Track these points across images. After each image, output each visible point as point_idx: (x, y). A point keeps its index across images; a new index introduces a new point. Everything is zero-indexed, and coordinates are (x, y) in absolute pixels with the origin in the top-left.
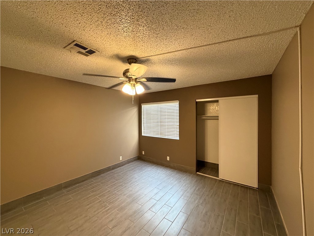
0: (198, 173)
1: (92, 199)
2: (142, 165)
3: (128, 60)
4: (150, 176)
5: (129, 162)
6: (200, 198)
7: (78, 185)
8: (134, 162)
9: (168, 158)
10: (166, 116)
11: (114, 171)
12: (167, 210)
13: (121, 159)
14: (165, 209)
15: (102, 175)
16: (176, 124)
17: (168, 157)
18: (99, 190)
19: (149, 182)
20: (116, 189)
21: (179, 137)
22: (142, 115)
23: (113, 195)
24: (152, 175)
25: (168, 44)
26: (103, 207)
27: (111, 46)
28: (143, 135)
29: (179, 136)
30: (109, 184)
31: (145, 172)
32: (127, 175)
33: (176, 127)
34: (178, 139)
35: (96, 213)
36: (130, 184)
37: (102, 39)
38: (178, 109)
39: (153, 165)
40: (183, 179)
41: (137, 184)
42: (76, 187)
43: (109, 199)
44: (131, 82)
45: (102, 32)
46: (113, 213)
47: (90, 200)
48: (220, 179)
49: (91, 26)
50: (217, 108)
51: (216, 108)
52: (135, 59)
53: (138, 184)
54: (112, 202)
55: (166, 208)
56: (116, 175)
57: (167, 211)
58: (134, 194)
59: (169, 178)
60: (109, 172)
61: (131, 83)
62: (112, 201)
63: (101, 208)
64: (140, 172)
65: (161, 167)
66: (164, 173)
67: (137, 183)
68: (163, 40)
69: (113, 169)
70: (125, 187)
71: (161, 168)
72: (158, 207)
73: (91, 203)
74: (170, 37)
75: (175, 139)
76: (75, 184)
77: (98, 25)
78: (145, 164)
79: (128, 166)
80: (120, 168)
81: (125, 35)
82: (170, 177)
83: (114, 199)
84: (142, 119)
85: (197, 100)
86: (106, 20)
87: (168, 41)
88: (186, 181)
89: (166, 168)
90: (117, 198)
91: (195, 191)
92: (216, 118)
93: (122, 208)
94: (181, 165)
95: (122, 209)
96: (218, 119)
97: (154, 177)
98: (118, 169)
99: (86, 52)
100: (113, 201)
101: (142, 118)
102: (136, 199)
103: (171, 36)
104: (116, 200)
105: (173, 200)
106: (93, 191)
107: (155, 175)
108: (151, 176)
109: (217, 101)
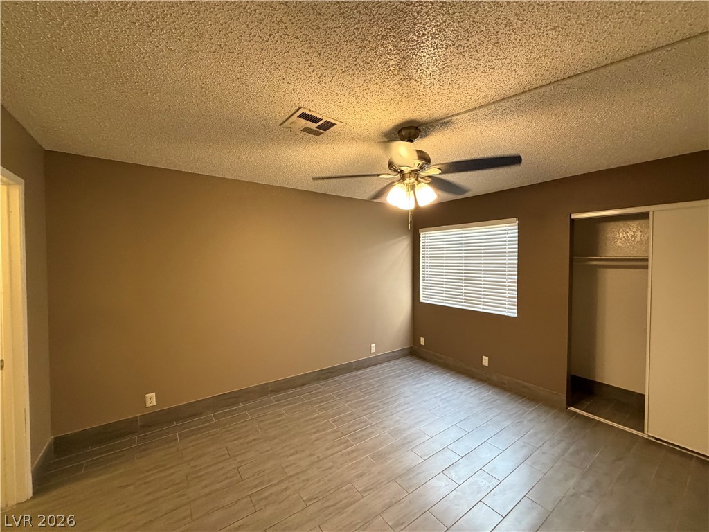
0: (571, 408)
1: (321, 423)
2: (419, 369)
3: (400, 131)
4: (440, 396)
5: (390, 357)
6: (584, 476)
7: (294, 390)
8: (401, 359)
9: (485, 361)
10: (481, 256)
11: (361, 374)
12: (488, 484)
13: (373, 350)
14: (482, 482)
15: (336, 378)
16: (508, 278)
17: (484, 357)
18: (333, 407)
19: (439, 409)
20: (366, 412)
21: (516, 311)
22: (421, 256)
23: (359, 424)
24: (446, 396)
25: (505, 79)
26: (341, 443)
27: (367, 107)
28: (422, 300)
29: (516, 307)
30: (352, 400)
31: (428, 385)
32: (389, 387)
33: (508, 286)
34: (515, 315)
35: (330, 452)
36: (396, 407)
37: (352, 94)
38: (515, 241)
39: (448, 373)
40: (529, 419)
41: (411, 408)
42: (290, 394)
43: (352, 429)
44: (407, 181)
45: (354, 80)
46: (362, 460)
47: (317, 424)
48: (649, 436)
49: (334, 72)
50: (639, 234)
51: (638, 236)
52: (417, 128)
53: (413, 410)
54: (360, 438)
55: (484, 479)
56: (363, 382)
57: (489, 487)
58: (405, 430)
59: (490, 409)
60: (349, 375)
61: (405, 182)
62: (359, 435)
63: (339, 446)
64: (415, 384)
65: (467, 378)
66: (474, 396)
67: (411, 406)
68: (492, 70)
69: (358, 369)
70: (384, 411)
71: (466, 381)
72: (461, 472)
73: (318, 431)
74: (513, 58)
75: (506, 314)
76: (289, 388)
77: (347, 67)
78: (427, 367)
79: (387, 366)
80: (371, 368)
81: (402, 77)
82: (491, 406)
83: (364, 433)
84: (421, 264)
85: (574, 216)
86: (364, 53)
87: (505, 71)
88: (538, 423)
89: (480, 382)
90: (369, 431)
91: (566, 455)
92: (640, 264)
93: (381, 455)
94: (521, 382)
95: (380, 457)
96: (646, 267)
97: (448, 401)
98: (368, 369)
99: (317, 128)
100: (362, 436)
101: (421, 261)
102: (410, 442)
103: (515, 57)
104: (368, 436)
105: (503, 465)
106: (321, 409)
107: (452, 396)
108: (443, 397)
109: (645, 216)
